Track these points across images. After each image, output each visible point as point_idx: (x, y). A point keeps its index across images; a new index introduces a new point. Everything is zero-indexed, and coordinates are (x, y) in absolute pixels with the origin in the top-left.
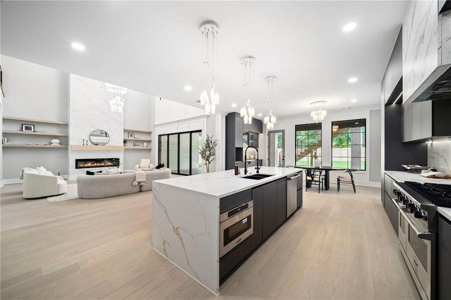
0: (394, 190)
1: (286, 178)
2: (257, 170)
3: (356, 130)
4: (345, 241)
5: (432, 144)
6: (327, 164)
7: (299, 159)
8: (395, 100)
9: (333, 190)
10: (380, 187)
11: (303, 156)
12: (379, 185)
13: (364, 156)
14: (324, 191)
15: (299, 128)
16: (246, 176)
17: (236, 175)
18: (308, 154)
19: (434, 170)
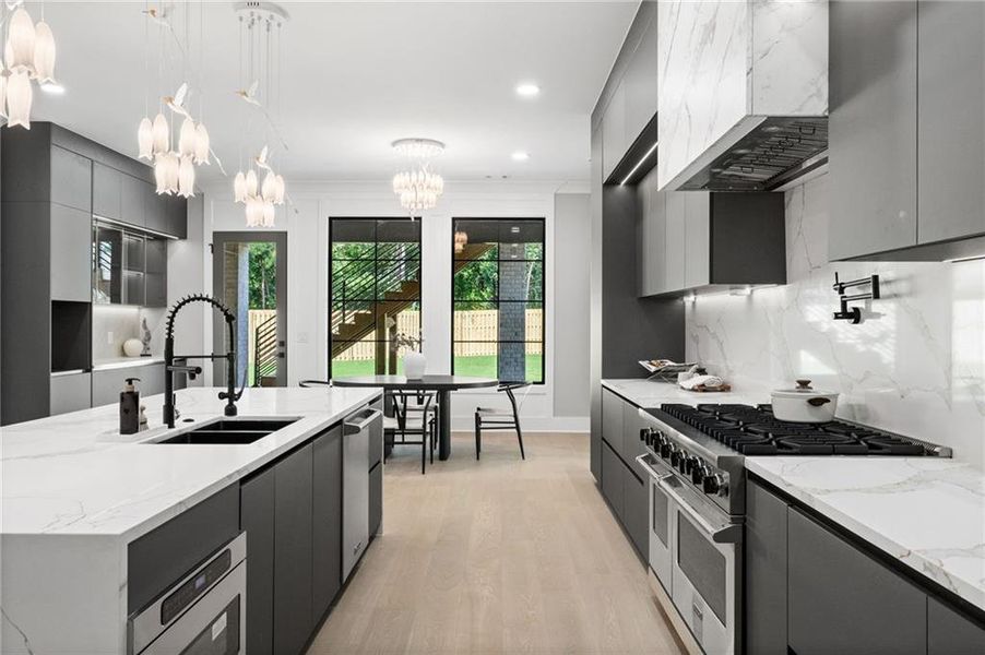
0: (643, 432)
1: (340, 429)
2: (226, 401)
3: (514, 251)
4: (530, 613)
5: (694, 303)
6: (437, 369)
7: (339, 351)
8: (626, 174)
9: (461, 456)
10: (589, 431)
11: (352, 341)
12: (583, 425)
13: (540, 338)
14: (437, 462)
15: (341, 229)
16: (174, 432)
17: (123, 431)
18: (367, 331)
19: (701, 371)
